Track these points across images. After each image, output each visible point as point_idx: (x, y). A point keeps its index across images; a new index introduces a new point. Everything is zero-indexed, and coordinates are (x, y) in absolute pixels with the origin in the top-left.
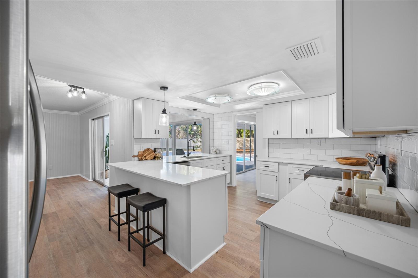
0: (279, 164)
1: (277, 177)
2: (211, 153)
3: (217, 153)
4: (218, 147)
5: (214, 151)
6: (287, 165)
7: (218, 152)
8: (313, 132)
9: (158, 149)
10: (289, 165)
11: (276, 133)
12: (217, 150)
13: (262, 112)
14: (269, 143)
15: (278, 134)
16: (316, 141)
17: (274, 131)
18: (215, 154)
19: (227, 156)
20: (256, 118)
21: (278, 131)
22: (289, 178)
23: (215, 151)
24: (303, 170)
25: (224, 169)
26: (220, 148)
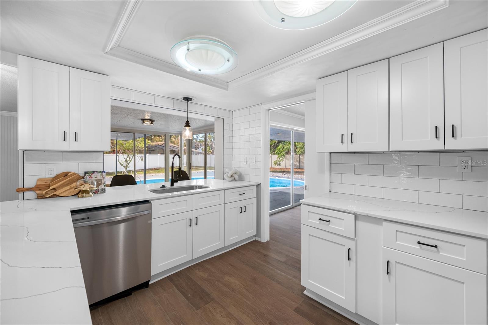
0: (357, 217)
1: (350, 251)
2: (225, 179)
3: (235, 180)
4: (237, 169)
5: (230, 175)
6: (382, 225)
7: (236, 177)
8: (458, 132)
9: (93, 172)
10: (385, 223)
11: (347, 139)
12: (236, 173)
13: (316, 99)
14: (330, 164)
15: (351, 142)
16: (457, 159)
17: (342, 135)
18: (232, 181)
19: (253, 186)
20: (304, 120)
21: (352, 134)
22: (388, 262)
23: (232, 176)
24: (436, 246)
25: (243, 210)
26: (241, 170)
